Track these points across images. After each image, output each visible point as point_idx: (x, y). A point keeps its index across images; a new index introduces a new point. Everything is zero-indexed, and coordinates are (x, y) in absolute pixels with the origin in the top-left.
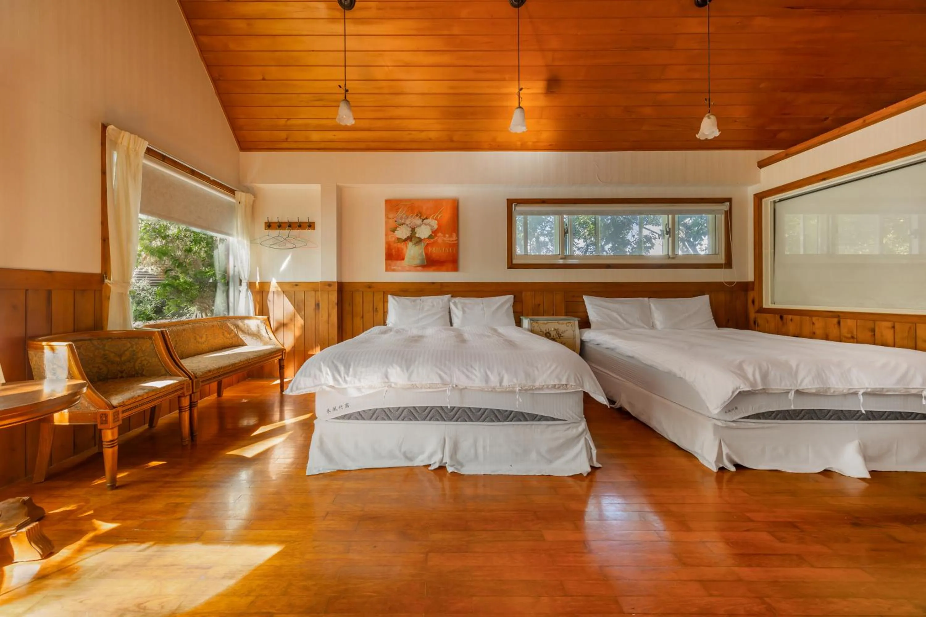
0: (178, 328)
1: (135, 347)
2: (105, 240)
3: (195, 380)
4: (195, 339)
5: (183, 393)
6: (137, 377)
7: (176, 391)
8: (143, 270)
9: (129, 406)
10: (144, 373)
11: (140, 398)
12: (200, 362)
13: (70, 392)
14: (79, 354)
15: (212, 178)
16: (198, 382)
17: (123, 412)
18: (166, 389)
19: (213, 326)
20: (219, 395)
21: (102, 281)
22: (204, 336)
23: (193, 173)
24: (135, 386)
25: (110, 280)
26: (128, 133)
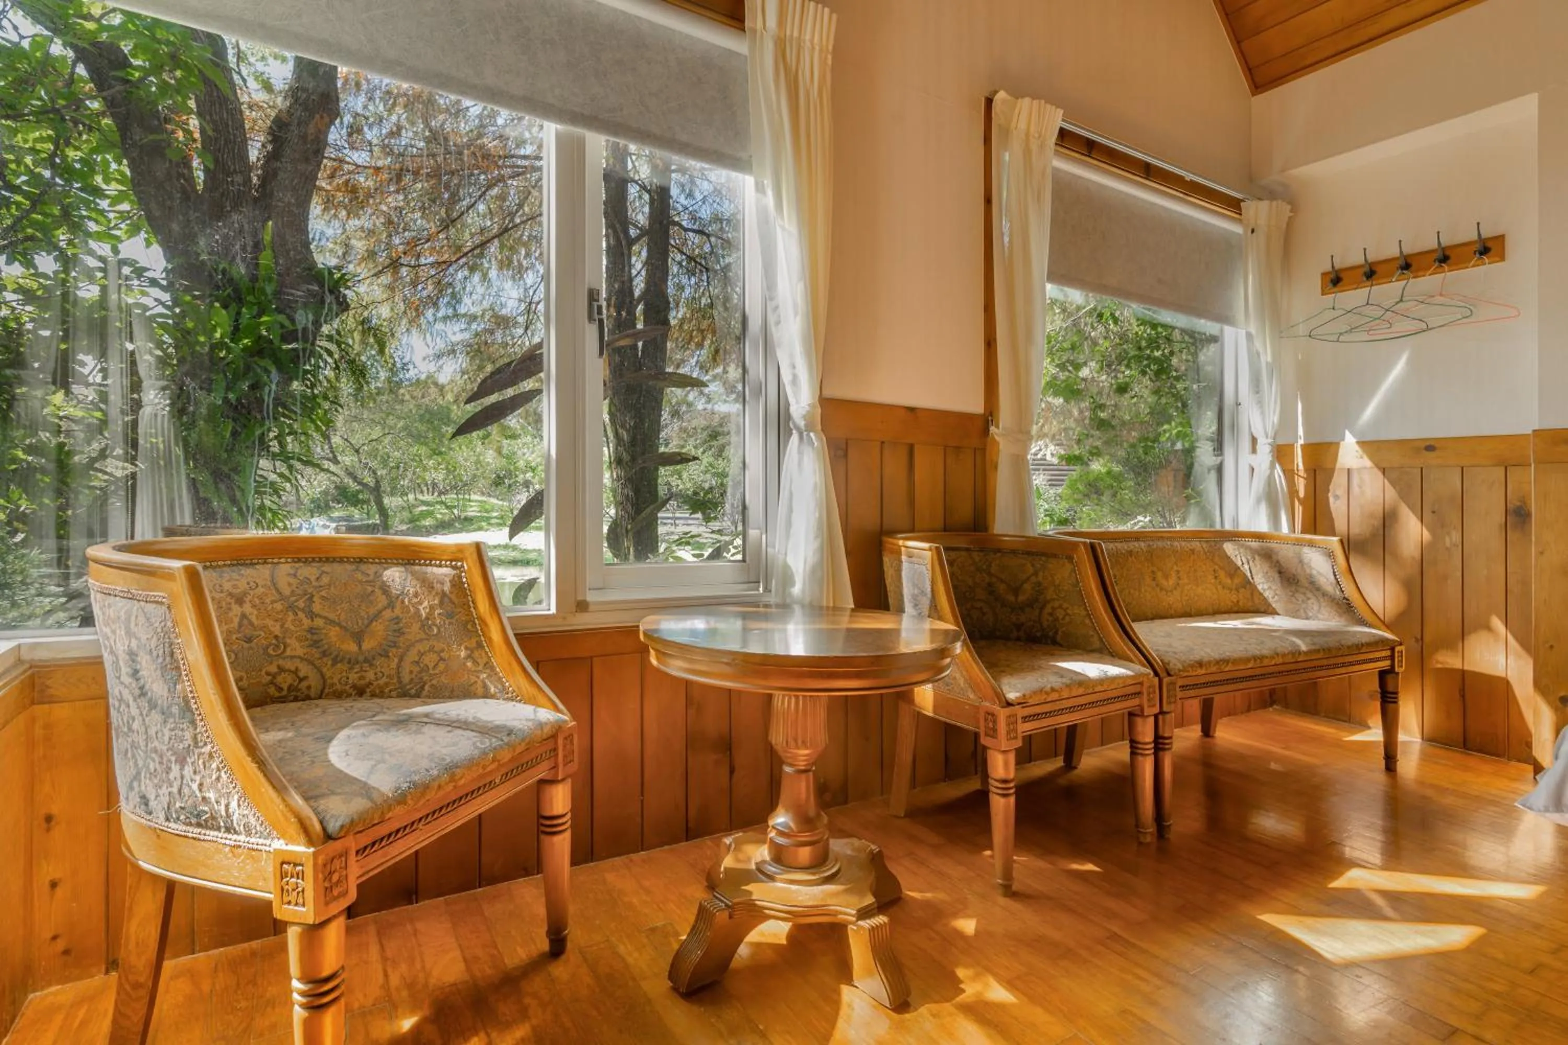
0: (1119, 545)
1: (1041, 574)
2: (990, 344)
3: (1166, 680)
4: (1154, 579)
5: (1141, 707)
6: (1046, 644)
7: (1127, 696)
8: (1039, 456)
9: (1037, 710)
10: (1058, 638)
11: (1055, 696)
12: (1169, 635)
13: (934, 646)
14: (952, 574)
15: (1189, 177)
16: (1173, 684)
17: (1026, 719)
18: (1105, 687)
19: (1193, 551)
20: (1207, 731)
21: (986, 431)
22: (1174, 574)
23: (1148, 171)
24: (1043, 663)
25: (998, 427)
26: (1027, 100)
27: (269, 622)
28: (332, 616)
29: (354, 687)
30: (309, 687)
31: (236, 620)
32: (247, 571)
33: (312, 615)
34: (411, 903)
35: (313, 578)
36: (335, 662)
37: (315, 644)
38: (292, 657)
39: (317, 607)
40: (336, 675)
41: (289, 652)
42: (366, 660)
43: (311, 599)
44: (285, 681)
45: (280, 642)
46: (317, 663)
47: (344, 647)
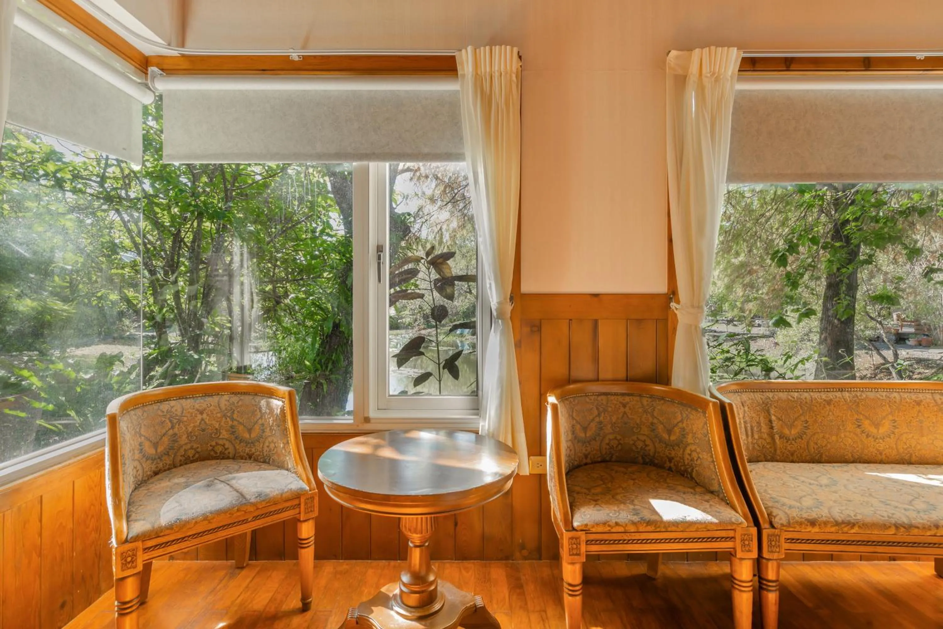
1: (685, 422)
3: (767, 530)
5: (735, 550)
7: (712, 539)
9: (604, 537)
16: (776, 535)
17: (589, 542)
25: (678, 302)
26: (697, 51)
27: (214, 422)
28: (241, 421)
29: (248, 454)
30: (229, 453)
31: (198, 422)
32: (209, 399)
33: (233, 419)
34: (281, 560)
35: (235, 402)
36: (241, 441)
37: (233, 433)
38: (223, 439)
39: (235, 416)
40: (241, 448)
41: (221, 437)
42: (252, 443)
43: (233, 412)
44: (219, 449)
45: (218, 431)
46: (233, 442)
47: (245, 435)
